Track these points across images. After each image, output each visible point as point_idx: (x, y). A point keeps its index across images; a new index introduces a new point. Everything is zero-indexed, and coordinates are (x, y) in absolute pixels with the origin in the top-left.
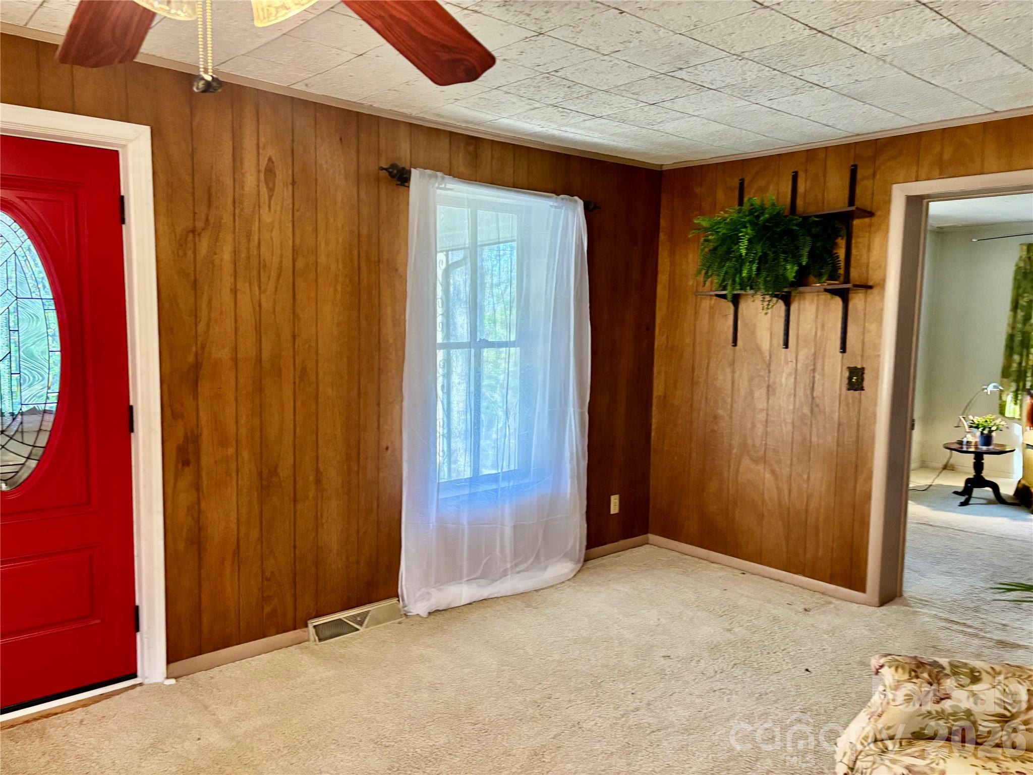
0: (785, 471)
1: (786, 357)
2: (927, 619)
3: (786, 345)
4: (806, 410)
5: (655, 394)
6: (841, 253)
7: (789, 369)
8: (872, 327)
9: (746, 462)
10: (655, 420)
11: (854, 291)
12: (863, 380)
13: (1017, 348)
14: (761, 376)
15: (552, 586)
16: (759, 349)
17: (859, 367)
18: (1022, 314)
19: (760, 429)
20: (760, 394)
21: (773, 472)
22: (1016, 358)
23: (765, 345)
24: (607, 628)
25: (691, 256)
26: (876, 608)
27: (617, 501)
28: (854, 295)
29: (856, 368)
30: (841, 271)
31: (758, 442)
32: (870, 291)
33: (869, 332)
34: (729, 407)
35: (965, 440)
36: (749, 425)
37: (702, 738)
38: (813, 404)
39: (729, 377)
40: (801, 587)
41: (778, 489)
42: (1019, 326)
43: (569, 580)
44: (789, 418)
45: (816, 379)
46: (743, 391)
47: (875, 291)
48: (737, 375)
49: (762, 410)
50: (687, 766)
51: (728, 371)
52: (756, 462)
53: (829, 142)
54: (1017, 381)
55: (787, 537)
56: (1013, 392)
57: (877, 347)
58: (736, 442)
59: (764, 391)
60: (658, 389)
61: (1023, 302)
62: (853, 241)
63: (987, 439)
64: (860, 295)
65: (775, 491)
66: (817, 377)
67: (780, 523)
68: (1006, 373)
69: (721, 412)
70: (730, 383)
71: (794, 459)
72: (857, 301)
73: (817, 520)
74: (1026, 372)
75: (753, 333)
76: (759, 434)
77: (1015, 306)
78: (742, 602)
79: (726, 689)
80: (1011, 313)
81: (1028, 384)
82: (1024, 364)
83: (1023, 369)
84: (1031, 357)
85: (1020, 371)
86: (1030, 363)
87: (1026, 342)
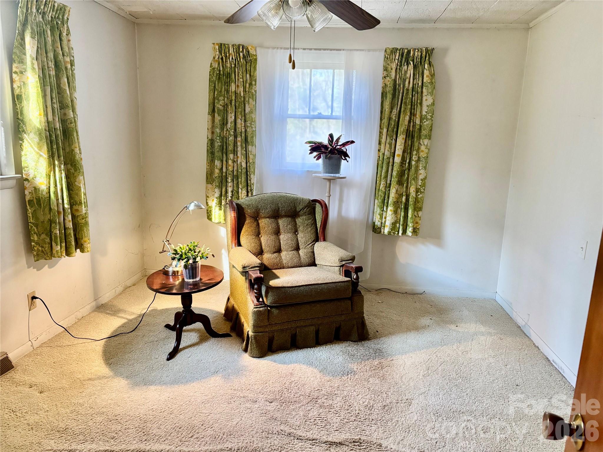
13: (218, 154)
18: (219, 118)
22: (217, 163)
35: (170, 270)
42: (218, 130)
54: (220, 187)
56: (217, 198)
61: (219, 106)
63: (192, 270)
68: (209, 178)
74: (227, 178)
77: (213, 111)
80: (210, 117)
81: (230, 189)
82: (224, 170)
83: (224, 174)
84: (230, 162)
85: (222, 177)
86: (230, 168)
87: (225, 147)
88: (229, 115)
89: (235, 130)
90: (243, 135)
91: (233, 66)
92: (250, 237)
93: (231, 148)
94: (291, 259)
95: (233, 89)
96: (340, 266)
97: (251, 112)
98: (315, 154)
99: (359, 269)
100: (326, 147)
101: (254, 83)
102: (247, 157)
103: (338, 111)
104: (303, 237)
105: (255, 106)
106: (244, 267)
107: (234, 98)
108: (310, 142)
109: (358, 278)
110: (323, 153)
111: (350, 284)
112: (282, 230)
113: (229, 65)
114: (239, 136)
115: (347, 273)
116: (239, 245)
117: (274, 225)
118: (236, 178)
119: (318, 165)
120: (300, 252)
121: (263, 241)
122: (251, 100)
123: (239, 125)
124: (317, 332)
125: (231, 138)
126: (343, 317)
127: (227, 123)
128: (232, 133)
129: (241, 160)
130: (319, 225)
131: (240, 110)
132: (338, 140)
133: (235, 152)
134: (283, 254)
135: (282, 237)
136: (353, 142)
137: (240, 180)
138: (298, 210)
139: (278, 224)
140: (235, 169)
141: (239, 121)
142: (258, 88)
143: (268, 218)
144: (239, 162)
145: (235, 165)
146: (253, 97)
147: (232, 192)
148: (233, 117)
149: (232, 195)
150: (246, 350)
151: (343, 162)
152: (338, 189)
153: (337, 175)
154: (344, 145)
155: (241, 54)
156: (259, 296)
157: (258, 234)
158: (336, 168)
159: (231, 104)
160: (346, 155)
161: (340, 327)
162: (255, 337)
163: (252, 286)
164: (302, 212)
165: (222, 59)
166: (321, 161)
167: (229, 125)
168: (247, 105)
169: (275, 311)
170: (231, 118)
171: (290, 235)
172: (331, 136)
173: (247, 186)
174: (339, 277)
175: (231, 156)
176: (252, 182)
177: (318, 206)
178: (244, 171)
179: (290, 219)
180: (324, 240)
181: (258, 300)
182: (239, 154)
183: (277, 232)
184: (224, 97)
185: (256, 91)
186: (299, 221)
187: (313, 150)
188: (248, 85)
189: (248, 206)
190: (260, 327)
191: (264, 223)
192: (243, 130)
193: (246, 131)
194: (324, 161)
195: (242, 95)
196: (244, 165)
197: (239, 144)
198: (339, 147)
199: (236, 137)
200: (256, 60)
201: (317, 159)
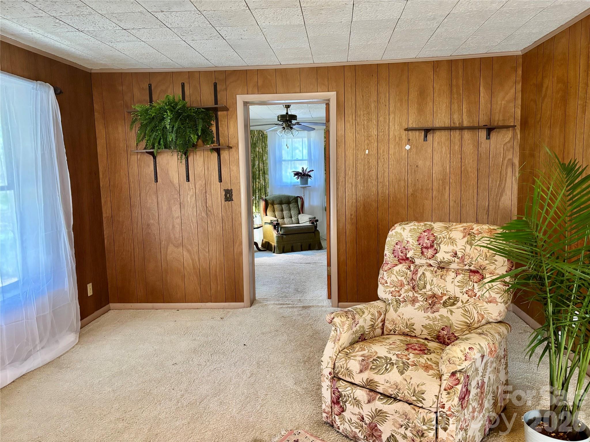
0: (195, 249)
1: (189, 186)
2: (272, 306)
3: (188, 180)
4: (204, 214)
5: (104, 215)
6: (214, 129)
7: (191, 193)
8: (234, 168)
9: (171, 248)
10: (106, 232)
11: (223, 150)
12: (232, 195)
14: (175, 198)
15: (67, 352)
16: (172, 182)
17: (230, 189)
19: (178, 228)
20: (176, 208)
21: (188, 251)
23: (176, 181)
24: (127, 362)
25: (120, 129)
26: (250, 308)
27: (91, 287)
28: (222, 152)
29: (228, 190)
30: (215, 139)
31: (177, 236)
32: (231, 150)
33: (233, 170)
34: (157, 218)
36: (171, 227)
37: (226, 394)
38: (208, 211)
39: (155, 200)
40: (211, 308)
41: (192, 260)
43: (76, 344)
44: (194, 220)
45: (207, 197)
46: (165, 208)
47: (233, 150)
48: (160, 199)
49: (178, 217)
50: (230, 410)
51: (154, 197)
52: (177, 247)
53: (201, 69)
55: (200, 284)
57: (238, 178)
58: (163, 238)
59: (178, 206)
60: (106, 212)
62: (219, 123)
64: (226, 151)
65: (191, 261)
66: (208, 196)
67: (195, 277)
69: (152, 221)
70: (156, 205)
71: (200, 242)
72: (225, 154)
73: (216, 271)
74: (256, 191)
75: (167, 174)
76: (178, 231)
78: (189, 324)
79: (217, 367)
81: (257, 196)
82: (254, 187)
83: (254, 189)
84: (257, 183)
85: (253, 190)
86: (257, 186)
87: (254, 176)
88: (256, 162)
89: (259, 168)
90: (263, 170)
91: (257, 140)
92: (271, 212)
93: (257, 176)
94: (289, 221)
95: (257, 150)
96: (310, 221)
97: (266, 160)
98: (296, 176)
99: (317, 221)
100: (301, 173)
101: (266, 147)
102: (265, 180)
103: (306, 157)
104: (293, 212)
105: (267, 157)
106: (271, 221)
107: (258, 154)
108: (294, 172)
109: (317, 224)
110: (300, 176)
111: (314, 226)
112: (284, 210)
113: (255, 140)
114: (261, 171)
115: (313, 223)
116: (267, 215)
117: (280, 207)
118: (260, 190)
119: (298, 182)
120: (292, 219)
121: (276, 214)
122: (265, 155)
123: (260, 166)
124: (301, 246)
125: (257, 172)
126: (312, 240)
127: (255, 165)
128: (258, 170)
129: (262, 182)
130: (300, 207)
131: (261, 159)
132: (306, 170)
133: (259, 178)
134: (285, 220)
135: (284, 212)
136: (313, 170)
137: (262, 191)
138: (290, 200)
139: (282, 207)
140: (260, 186)
141: (260, 164)
142: (268, 149)
143: (278, 204)
144: (261, 183)
145: (260, 184)
146: (267, 153)
147: (258, 197)
148: (258, 163)
149: (259, 198)
150: (274, 252)
151: (309, 179)
152: (308, 192)
153: (307, 185)
154: (309, 172)
155: (260, 134)
156: (278, 231)
157: (274, 211)
158: (306, 183)
159: (257, 157)
160: (310, 176)
161: (310, 244)
162: (278, 246)
163: (275, 228)
164: (292, 202)
165: (252, 137)
166: (299, 180)
167: (256, 166)
168: (264, 157)
169: (284, 236)
170: (257, 163)
171: (287, 212)
172: (303, 168)
173: (265, 194)
174: (308, 224)
175: (258, 180)
176: (268, 192)
177: (299, 199)
178: (264, 187)
179: (287, 205)
180: (303, 213)
181: (278, 232)
182: (261, 179)
183: (282, 210)
184: (253, 154)
185: (267, 150)
186: (291, 205)
187: (295, 175)
188: (264, 148)
189: (269, 199)
190: (279, 242)
191: (276, 206)
192: (263, 168)
193: (264, 168)
194: (300, 180)
195: (262, 152)
196: (263, 184)
197: (261, 174)
198: (307, 173)
199: (259, 171)
200: (267, 136)
201: (297, 179)
